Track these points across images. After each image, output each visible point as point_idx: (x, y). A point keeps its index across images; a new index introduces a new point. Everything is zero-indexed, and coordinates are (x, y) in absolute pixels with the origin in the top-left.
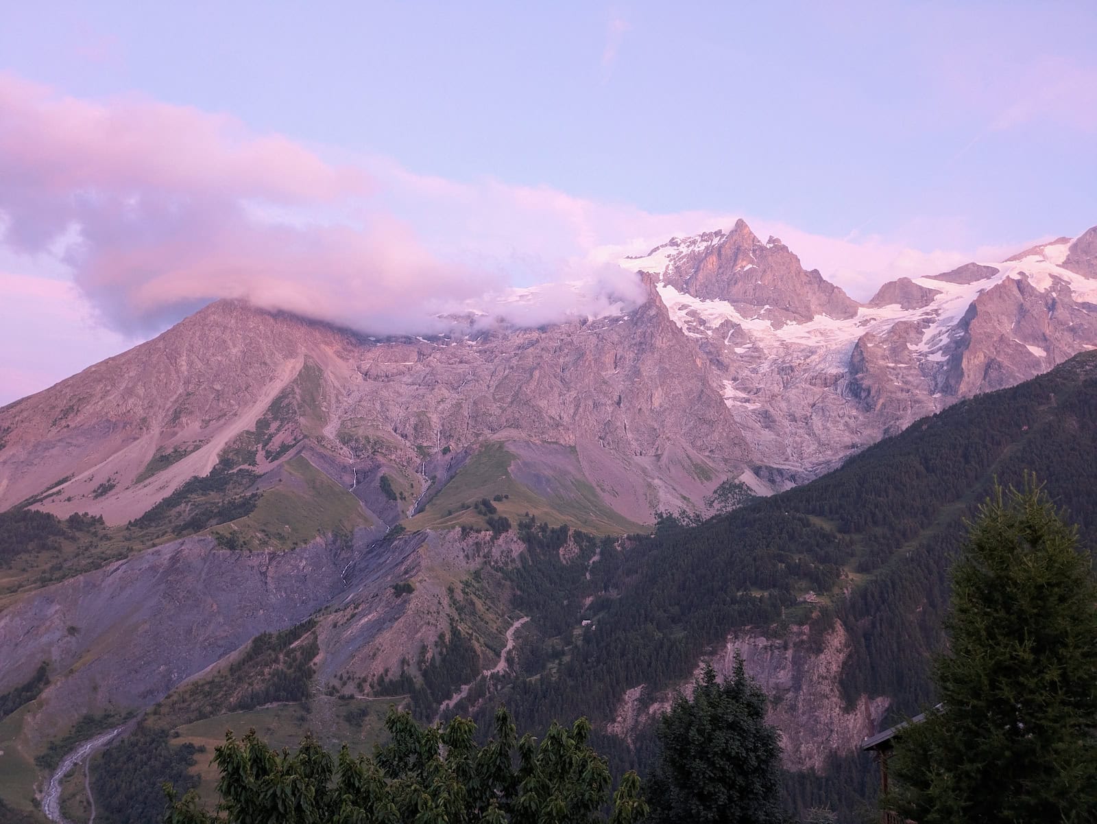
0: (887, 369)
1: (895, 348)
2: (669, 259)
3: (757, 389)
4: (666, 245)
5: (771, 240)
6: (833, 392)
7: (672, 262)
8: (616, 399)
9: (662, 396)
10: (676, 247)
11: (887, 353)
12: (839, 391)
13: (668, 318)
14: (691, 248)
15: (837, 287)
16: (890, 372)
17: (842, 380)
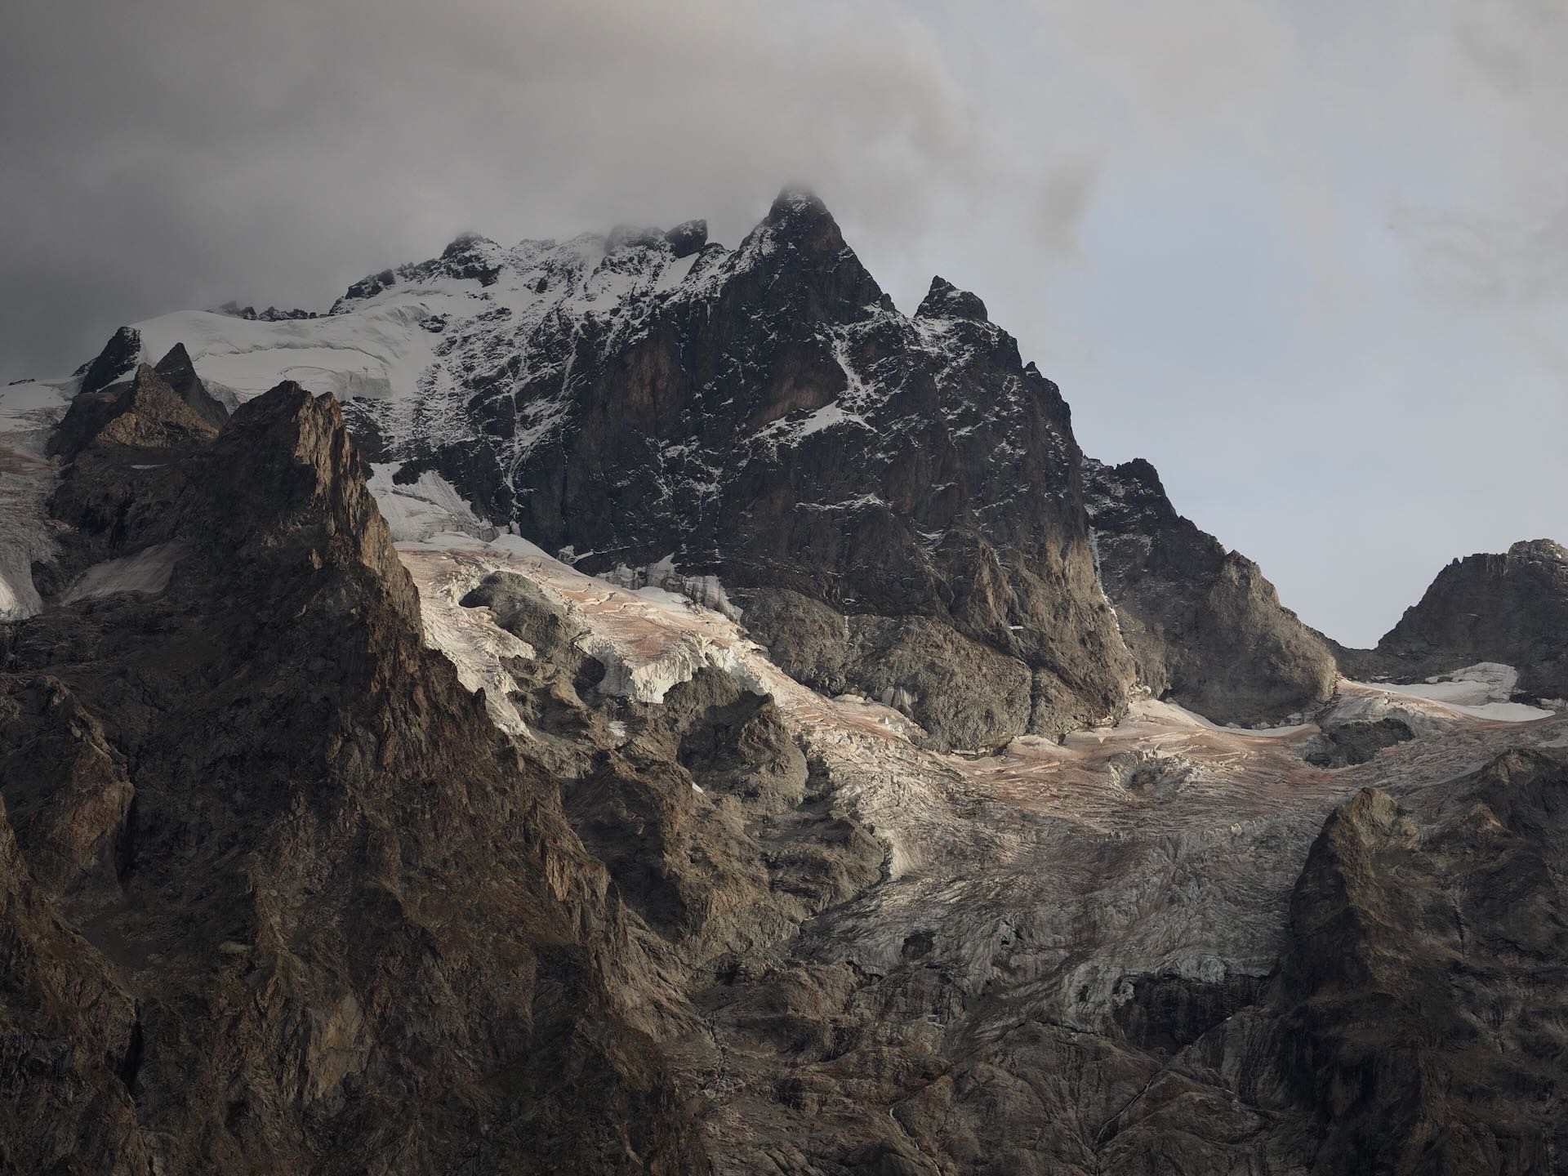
0: (1456, 979)
1: (1491, 875)
2: (438, 339)
3: (839, 1033)
4: (429, 268)
5: (939, 299)
6: (1202, 1071)
7: (456, 358)
8: (116, 1038)
9: (360, 1039)
10: (474, 285)
11: (1455, 896)
12: (1229, 1067)
13: (416, 639)
14: (550, 298)
15: (1236, 559)
16: (1468, 994)
17: (1245, 1014)
